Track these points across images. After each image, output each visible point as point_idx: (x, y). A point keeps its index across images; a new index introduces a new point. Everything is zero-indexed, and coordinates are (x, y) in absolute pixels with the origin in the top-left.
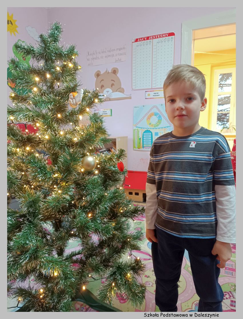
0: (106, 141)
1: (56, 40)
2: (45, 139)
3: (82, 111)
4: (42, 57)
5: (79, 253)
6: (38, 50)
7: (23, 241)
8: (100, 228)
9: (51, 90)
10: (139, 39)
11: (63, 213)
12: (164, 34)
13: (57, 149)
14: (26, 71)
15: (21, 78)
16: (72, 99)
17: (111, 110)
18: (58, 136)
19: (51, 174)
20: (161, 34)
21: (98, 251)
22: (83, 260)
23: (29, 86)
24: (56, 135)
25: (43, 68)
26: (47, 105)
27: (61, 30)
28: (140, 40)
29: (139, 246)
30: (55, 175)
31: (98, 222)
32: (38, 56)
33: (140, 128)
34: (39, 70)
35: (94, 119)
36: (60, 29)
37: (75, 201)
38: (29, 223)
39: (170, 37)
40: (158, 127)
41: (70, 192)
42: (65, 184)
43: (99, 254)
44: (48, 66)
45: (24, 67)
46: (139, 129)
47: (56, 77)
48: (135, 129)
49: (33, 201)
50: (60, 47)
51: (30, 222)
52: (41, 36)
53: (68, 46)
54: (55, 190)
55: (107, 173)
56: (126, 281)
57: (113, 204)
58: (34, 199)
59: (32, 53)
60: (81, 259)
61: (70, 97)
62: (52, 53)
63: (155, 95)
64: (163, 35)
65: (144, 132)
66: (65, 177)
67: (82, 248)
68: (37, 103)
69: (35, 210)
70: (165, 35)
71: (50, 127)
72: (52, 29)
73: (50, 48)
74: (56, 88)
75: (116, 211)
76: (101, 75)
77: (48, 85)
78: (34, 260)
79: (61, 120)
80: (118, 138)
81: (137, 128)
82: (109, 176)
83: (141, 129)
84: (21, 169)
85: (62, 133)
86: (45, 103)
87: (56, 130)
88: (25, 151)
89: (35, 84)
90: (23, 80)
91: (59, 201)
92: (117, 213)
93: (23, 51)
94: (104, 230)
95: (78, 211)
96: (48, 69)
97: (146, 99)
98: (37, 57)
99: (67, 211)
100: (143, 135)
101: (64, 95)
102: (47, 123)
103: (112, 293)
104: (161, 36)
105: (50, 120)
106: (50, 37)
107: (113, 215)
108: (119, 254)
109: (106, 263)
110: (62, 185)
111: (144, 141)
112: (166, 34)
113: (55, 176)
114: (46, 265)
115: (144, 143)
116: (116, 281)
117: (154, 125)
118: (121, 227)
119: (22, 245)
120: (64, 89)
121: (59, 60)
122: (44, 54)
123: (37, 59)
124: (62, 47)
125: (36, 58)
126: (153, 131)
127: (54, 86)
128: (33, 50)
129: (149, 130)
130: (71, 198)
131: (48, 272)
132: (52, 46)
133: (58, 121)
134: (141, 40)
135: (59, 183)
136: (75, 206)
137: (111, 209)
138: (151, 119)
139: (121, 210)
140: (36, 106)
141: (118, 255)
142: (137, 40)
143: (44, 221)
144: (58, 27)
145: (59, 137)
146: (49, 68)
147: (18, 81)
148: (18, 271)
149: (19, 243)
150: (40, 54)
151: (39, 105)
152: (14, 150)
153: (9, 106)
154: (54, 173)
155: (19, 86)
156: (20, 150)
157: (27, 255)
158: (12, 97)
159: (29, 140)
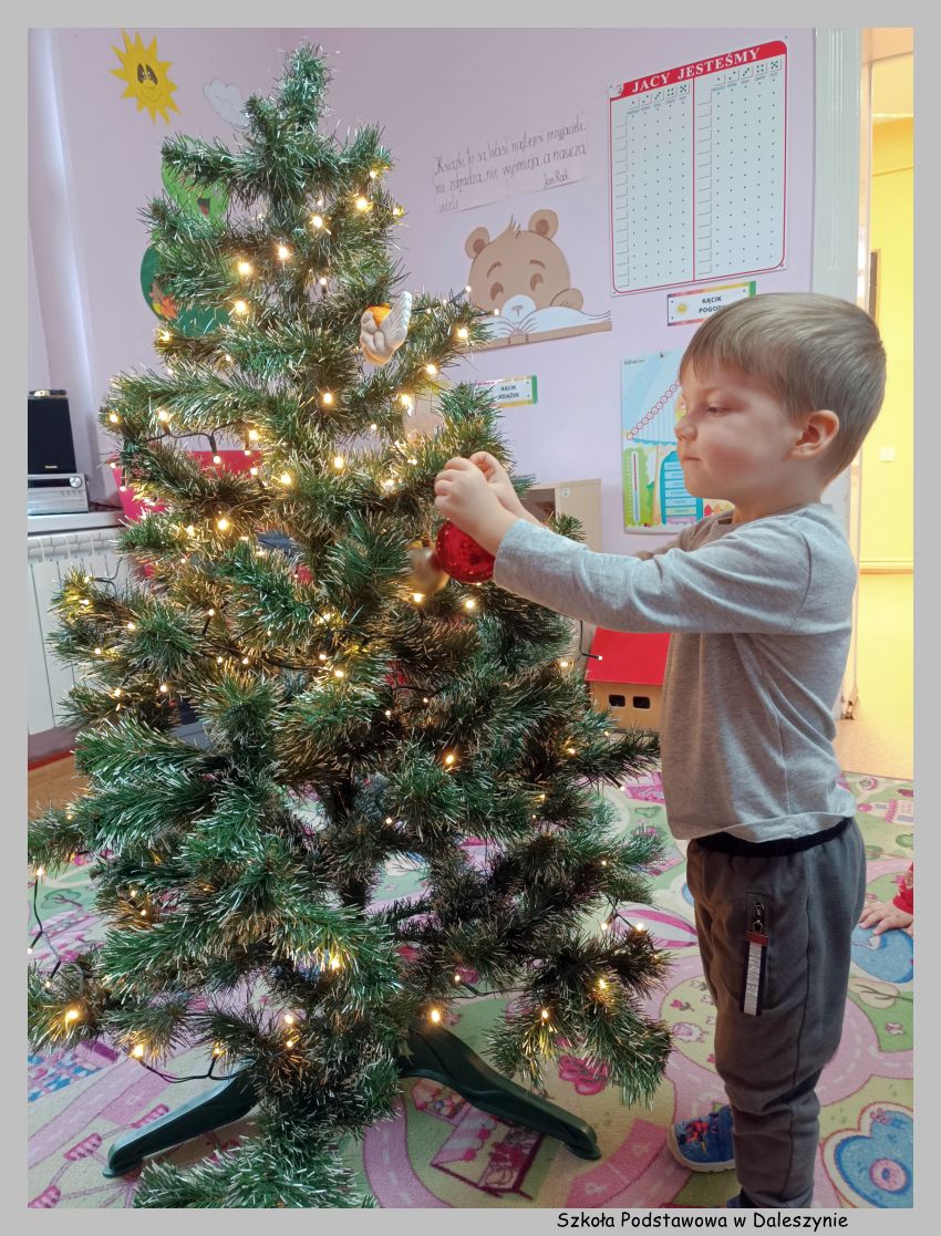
1: (305, 116)
2: (280, 485)
3: (411, 379)
4: (258, 186)
5: (421, 908)
6: (247, 160)
7: (221, 845)
8: (489, 807)
9: (296, 305)
10: (637, 84)
11: (357, 755)
12: (741, 52)
13: (324, 521)
14: (206, 244)
15: (190, 268)
16: (373, 334)
17: (534, 379)
18: (325, 473)
19: (307, 613)
20: (729, 51)
21: (487, 900)
22: (434, 930)
23: (217, 298)
24: (317, 472)
25: (267, 226)
26: (282, 361)
27: (325, 75)
28: (640, 86)
29: (644, 886)
30: (321, 616)
31: (480, 788)
32: (245, 183)
33: (651, 445)
34: (250, 236)
35: (460, 406)
36: (322, 70)
37: (396, 711)
38: (238, 787)
39: (768, 61)
41: (377, 676)
42: (357, 648)
43: (492, 912)
44: (284, 219)
45: (197, 227)
46: (646, 447)
47: (311, 256)
48: (632, 450)
49: (247, 707)
50: (323, 139)
51: (241, 782)
52: (253, 105)
53: (352, 133)
54: (324, 668)
55: (512, 609)
56: (592, 1007)
57: (535, 723)
58: (249, 700)
59: (222, 174)
60: (429, 929)
61: (363, 325)
62: (295, 164)
63: (708, 306)
64: (737, 55)
65: (666, 460)
66: (357, 622)
67: (431, 889)
68: (248, 355)
69: (258, 744)
70: (745, 54)
71: (296, 441)
72: (293, 74)
73: (286, 146)
74: (313, 297)
75: (551, 749)
76: (489, 244)
77: (287, 290)
78: (258, 913)
79: (338, 419)
80: (564, 486)
81: (635, 445)
82: (521, 621)
83: (655, 447)
85: (339, 462)
86: (277, 353)
87: (317, 453)
88: (214, 533)
89: (241, 289)
90: (197, 275)
91: (338, 707)
92: (554, 759)
93: (191, 170)
94: (504, 813)
95: (407, 746)
96: (283, 228)
97: (669, 325)
98: (244, 187)
99: (369, 748)
100: (663, 471)
101: (345, 320)
102: (286, 428)
103: (542, 1044)
104: (727, 60)
105: (295, 414)
106: (285, 105)
107: (540, 764)
108: (567, 912)
109: (517, 941)
110: (347, 652)
111: (668, 494)
112: (748, 49)
113: (321, 621)
114: (303, 934)
115: (668, 503)
116: (554, 1004)
118: (567, 806)
119: (217, 857)
120: (342, 299)
121: (321, 193)
122: (265, 171)
123: (243, 194)
124: (331, 140)
125: (240, 191)
127: (307, 288)
128: (227, 163)
130: (381, 697)
132: (293, 140)
133: (325, 419)
134: (647, 87)
135: (339, 645)
136: (396, 728)
137: (530, 742)
139: (569, 746)
140: (244, 368)
141: (562, 915)
142: (628, 90)
143: (290, 784)
144: (312, 63)
145: (330, 478)
146: (287, 225)
147: (180, 281)
148: (206, 948)
149: (207, 852)
150: (251, 176)
151: (254, 362)
152: (174, 531)
153: (152, 374)
154: (318, 608)
155: (183, 299)
156: (195, 531)
157: (235, 892)
158: (165, 345)
159: (227, 496)
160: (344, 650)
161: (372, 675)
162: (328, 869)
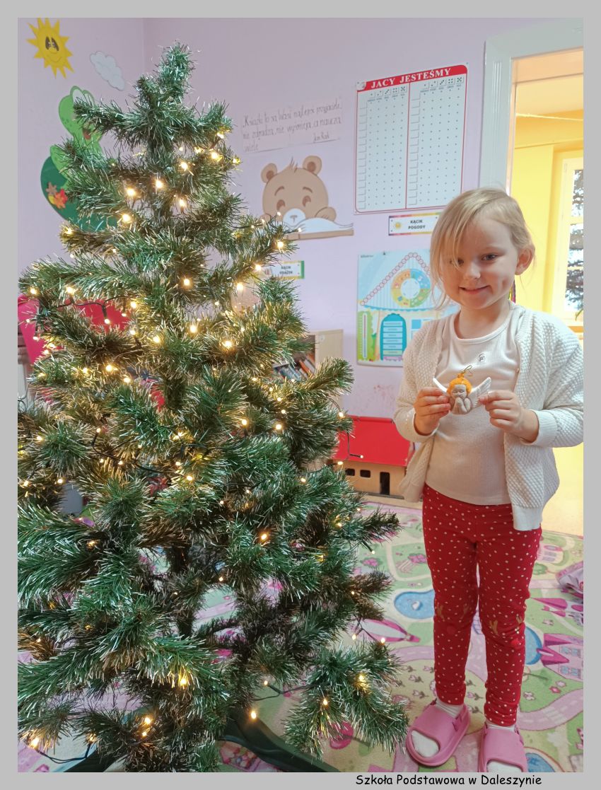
0: (300, 346)
1: (176, 92)
2: (153, 344)
4: (141, 136)
5: (231, 624)
6: (134, 118)
7: (102, 599)
8: (288, 569)
9: (164, 218)
10: (374, 83)
11: (197, 530)
12: (439, 70)
13: (182, 369)
14: (103, 172)
15: (91, 189)
17: (303, 263)
18: (185, 337)
19: (167, 433)
20: (432, 69)
21: (278, 621)
22: (242, 642)
23: (110, 211)
24: (180, 336)
25: (146, 163)
26: (156, 259)
27: (190, 66)
28: (376, 83)
29: (379, 608)
30: (177, 434)
31: (282, 554)
32: (131, 133)
33: (375, 310)
34: (134, 169)
35: (271, 291)
36: (188, 62)
37: (226, 500)
38: (114, 555)
39: (455, 77)
40: (421, 307)
41: (215, 478)
42: (201, 457)
44: (158, 159)
45: (97, 161)
46: (372, 311)
47: (177, 187)
48: (363, 312)
49: (125, 502)
50: (188, 108)
51: (117, 551)
52: (142, 83)
53: (207, 105)
54: (177, 472)
55: (302, 427)
56: (355, 692)
57: (318, 508)
58: (126, 496)
59: (116, 125)
60: (238, 641)
62: (168, 124)
63: (413, 225)
64: (437, 71)
65: (385, 320)
66: (203, 440)
67: (237, 610)
68: (133, 255)
69: (130, 523)
70: (442, 71)
71: (164, 314)
72: (168, 63)
73: (164, 112)
74: (175, 213)
75: (326, 523)
76: (277, 174)
77: (158, 207)
78: (130, 649)
79: (189, 295)
80: (321, 334)
81: (365, 309)
82: (307, 436)
83: (378, 311)
84: (90, 416)
85: (193, 329)
86: (153, 253)
87: (178, 322)
88: (102, 374)
89: (124, 206)
90: (96, 194)
91: (188, 500)
92: (328, 530)
93: (94, 121)
94: (300, 574)
95: (231, 526)
96: (158, 166)
97: (390, 235)
98: (130, 135)
99: (206, 524)
100: (382, 326)
102: (157, 305)
103: (322, 728)
104: (431, 74)
105: (164, 295)
106: (162, 84)
107: (317, 533)
108: (331, 630)
109: (298, 652)
110: (194, 459)
111: (385, 341)
112: (444, 69)
113: (176, 437)
114: (159, 659)
115: (385, 347)
117: (409, 303)
118: (339, 566)
119: (100, 610)
121: (183, 143)
122: (147, 127)
123: (129, 140)
124: (194, 108)
125: (128, 138)
126: (409, 318)
127: (172, 207)
128: (119, 119)
129: (396, 313)
130: (217, 493)
131: (162, 677)
132: (168, 107)
133: (184, 297)
135: (188, 454)
136: (225, 511)
137: (311, 517)
138: (403, 286)
139: (337, 522)
140: (130, 263)
141: (328, 632)
142: (369, 86)
143: (148, 548)
144: (182, 56)
145: (189, 341)
146: (160, 164)
147: (84, 197)
148: (89, 674)
149: (93, 606)
150: (137, 129)
151: (137, 259)
152: (74, 372)
153: (62, 261)
154: (174, 430)
155: (85, 210)
156: (89, 372)
157: (114, 637)
158: (68, 237)
159: (112, 348)
160: (191, 457)
161: (212, 477)
162: (174, 608)
